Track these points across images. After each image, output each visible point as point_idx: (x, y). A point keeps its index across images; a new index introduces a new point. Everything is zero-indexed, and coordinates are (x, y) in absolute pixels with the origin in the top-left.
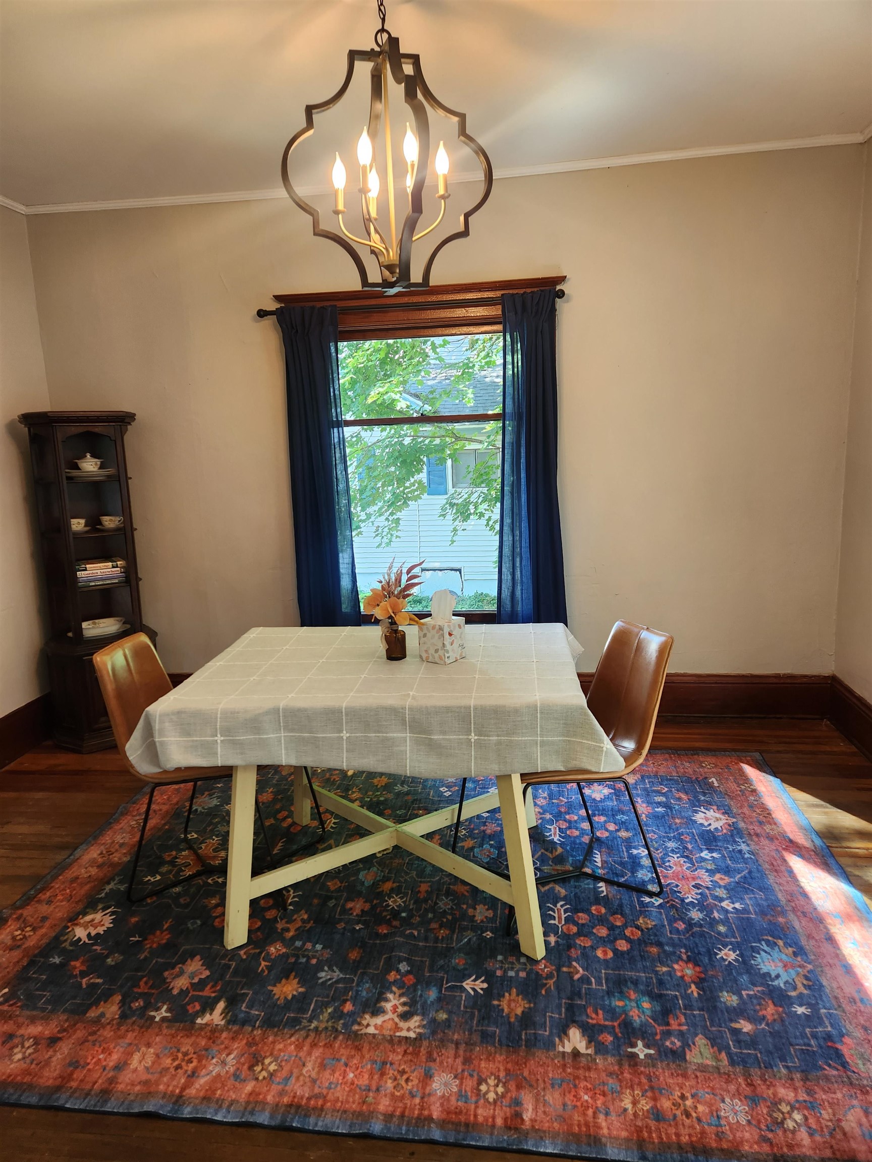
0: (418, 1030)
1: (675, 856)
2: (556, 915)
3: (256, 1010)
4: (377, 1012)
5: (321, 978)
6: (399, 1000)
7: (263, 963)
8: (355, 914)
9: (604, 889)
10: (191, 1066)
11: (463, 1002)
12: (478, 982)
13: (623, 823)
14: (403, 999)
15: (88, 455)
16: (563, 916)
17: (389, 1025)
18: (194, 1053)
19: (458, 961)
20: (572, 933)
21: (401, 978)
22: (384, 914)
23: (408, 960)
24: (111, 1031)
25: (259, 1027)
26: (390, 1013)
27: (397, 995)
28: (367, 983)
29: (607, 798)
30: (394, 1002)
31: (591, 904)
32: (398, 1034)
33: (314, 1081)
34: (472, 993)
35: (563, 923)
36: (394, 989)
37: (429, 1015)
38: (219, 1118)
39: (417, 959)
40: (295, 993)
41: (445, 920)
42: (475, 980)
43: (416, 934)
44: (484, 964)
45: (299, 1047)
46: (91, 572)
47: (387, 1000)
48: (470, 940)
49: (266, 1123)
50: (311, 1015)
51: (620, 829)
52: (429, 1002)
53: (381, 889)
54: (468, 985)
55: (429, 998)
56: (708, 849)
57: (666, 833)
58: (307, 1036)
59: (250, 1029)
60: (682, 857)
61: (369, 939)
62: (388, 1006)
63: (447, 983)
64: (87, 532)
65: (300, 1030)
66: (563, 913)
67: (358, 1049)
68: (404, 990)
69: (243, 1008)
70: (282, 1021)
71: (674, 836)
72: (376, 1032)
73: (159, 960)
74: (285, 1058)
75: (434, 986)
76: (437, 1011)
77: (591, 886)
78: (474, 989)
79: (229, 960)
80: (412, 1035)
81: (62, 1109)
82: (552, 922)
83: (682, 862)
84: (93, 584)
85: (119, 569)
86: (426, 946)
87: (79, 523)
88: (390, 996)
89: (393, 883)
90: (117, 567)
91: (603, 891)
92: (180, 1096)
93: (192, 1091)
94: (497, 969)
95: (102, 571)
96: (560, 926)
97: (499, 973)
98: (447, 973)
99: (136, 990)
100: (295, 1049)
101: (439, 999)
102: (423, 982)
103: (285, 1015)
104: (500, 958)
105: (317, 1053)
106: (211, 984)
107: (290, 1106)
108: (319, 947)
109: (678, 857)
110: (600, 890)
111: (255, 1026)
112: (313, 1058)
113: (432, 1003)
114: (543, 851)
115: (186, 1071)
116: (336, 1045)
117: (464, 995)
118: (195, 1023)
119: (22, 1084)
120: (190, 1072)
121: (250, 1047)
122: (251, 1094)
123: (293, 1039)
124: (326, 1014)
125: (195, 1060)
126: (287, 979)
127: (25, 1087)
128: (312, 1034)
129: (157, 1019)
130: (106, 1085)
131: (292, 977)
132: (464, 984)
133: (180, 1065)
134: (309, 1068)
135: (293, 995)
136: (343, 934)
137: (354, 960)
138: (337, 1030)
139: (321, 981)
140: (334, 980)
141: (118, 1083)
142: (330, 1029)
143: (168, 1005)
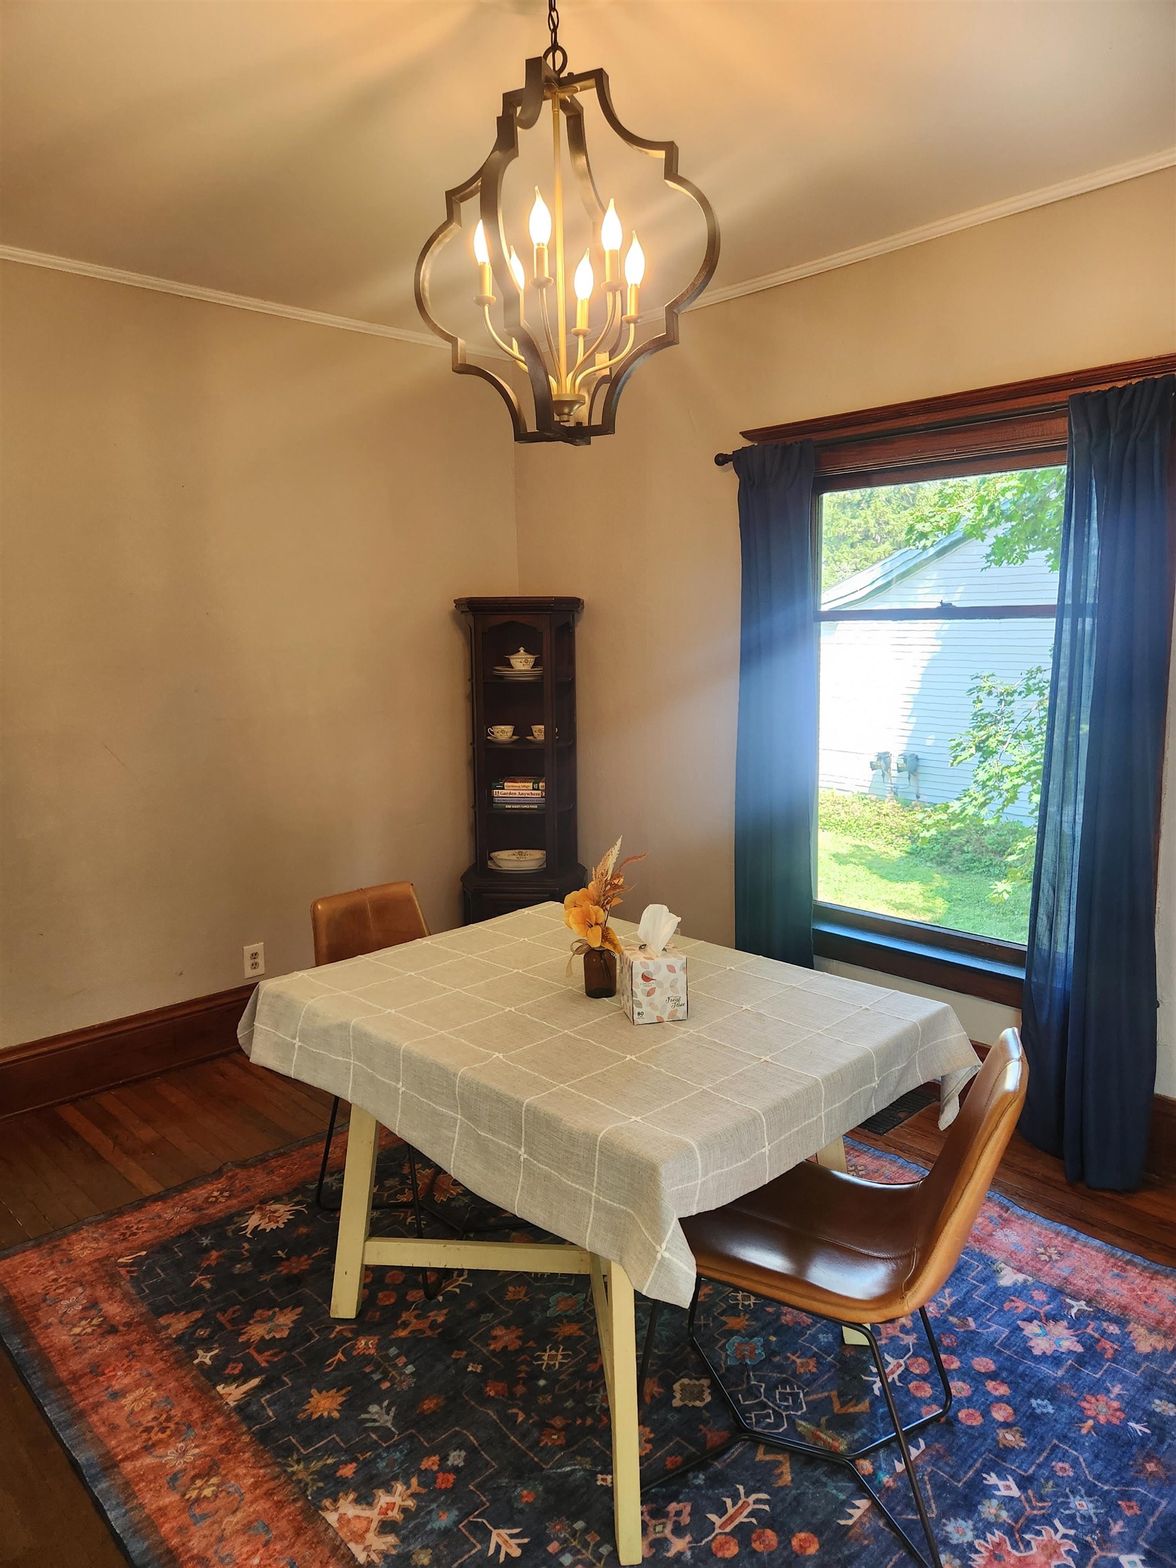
0: (374, 1557)
1: (1062, 1530)
2: (731, 1511)
3: (273, 1411)
4: (365, 1499)
5: (369, 1413)
6: (403, 1501)
7: (340, 1355)
8: (492, 1347)
9: (857, 1513)
10: (160, 1436)
11: (466, 1557)
12: (514, 1542)
13: (1034, 1417)
14: (410, 1503)
15: (522, 650)
16: (741, 1519)
17: (358, 1526)
18: (177, 1423)
19: (526, 1495)
20: (720, 1555)
21: (437, 1472)
22: (523, 1367)
23: (472, 1452)
24: (153, 1350)
25: (253, 1433)
26: (377, 1510)
27: (409, 1492)
28: (401, 1452)
29: (1056, 1359)
30: (396, 1499)
31: (807, 1526)
32: (351, 1545)
33: (221, 1539)
34: (491, 1551)
35: (728, 1529)
36: (414, 1481)
37: (409, 1545)
38: (111, 1515)
39: (486, 1456)
40: (325, 1414)
41: (579, 1422)
42: (512, 1536)
43: (520, 1419)
44: (551, 1520)
45: (255, 1486)
46: (509, 791)
47: (389, 1490)
48: (573, 1471)
49: (133, 1555)
50: (308, 1453)
51: (1014, 1425)
52: (429, 1527)
53: (556, 1330)
54: (499, 1536)
55: (434, 1522)
56: (1148, 1553)
57: (1098, 1477)
58: (277, 1477)
59: (245, 1429)
60: (1075, 1539)
61: (466, 1394)
62: (383, 1499)
63: (478, 1516)
64: (514, 742)
65: (279, 1464)
66: (745, 1513)
67: (299, 1532)
68: (424, 1491)
69: (263, 1400)
70: (278, 1441)
71: (1108, 1492)
72: (335, 1525)
73: (271, 1291)
74: (230, 1490)
75: (458, 1509)
76: (424, 1547)
77: (842, 1497)
78: (498, 1547)
79: (317, 1332)
80: (362, 1558)
81: (40, 1408)
82: (713, 1517)
83: (1063, 1550)
84: (510, 806)
85: (540, 792)
86: (516, 1444)
87: (503, 731)
88: (399, 1487)
89: (580, 1329)
90: (538, 789)
91: (851, 1516)
92: (116, 1465)
93: (128, 1466)
94: (557, 1539)
95: (521, 792)
96: (717, 1531)
97: (553, 1547)
98: (493, 1501)
99: (218, 1315)
100: (251, 1485)
101: (446, 1532)
102: (454, 1496)
103: (288, 1436)
104: (579, 1525)
105: (261, 1506)
106: (275, 1350)
107: (169, 1551)
108: (410, 1369)
109: (1065, 1536)
110: (850, 1511)
111: (250, 1429)
112: (252, 1510)
113: (432, 1531)
114: (834, 1393)
115: (150, 1438)
116: (286, 1511)
117: (479, 1547)
118: (215, 1388)
119: (48, 1361)
120: (150, 1443)
121: (221, 1452)
122: (160, 1509)
123: (262, 1471)
124: (321, 1464)
125: (168, 1432)
126: (337, 1392)
127: (46, 1366)
128: (282, 1479)
129: (196, 1361)
130: (89, 1408)
131: (343, 1392)
132: (495, 1532)
133: (153, 1427)
134: (234, 1519)
135: (322, 1416)
136: (448, 1367)
137: (424, 1411)
138: (305, 1492)
139: (363, 1416)
140: (377, 1424)
141: (97, 1412)
142: (302, 1485)
143: (220, 1351)
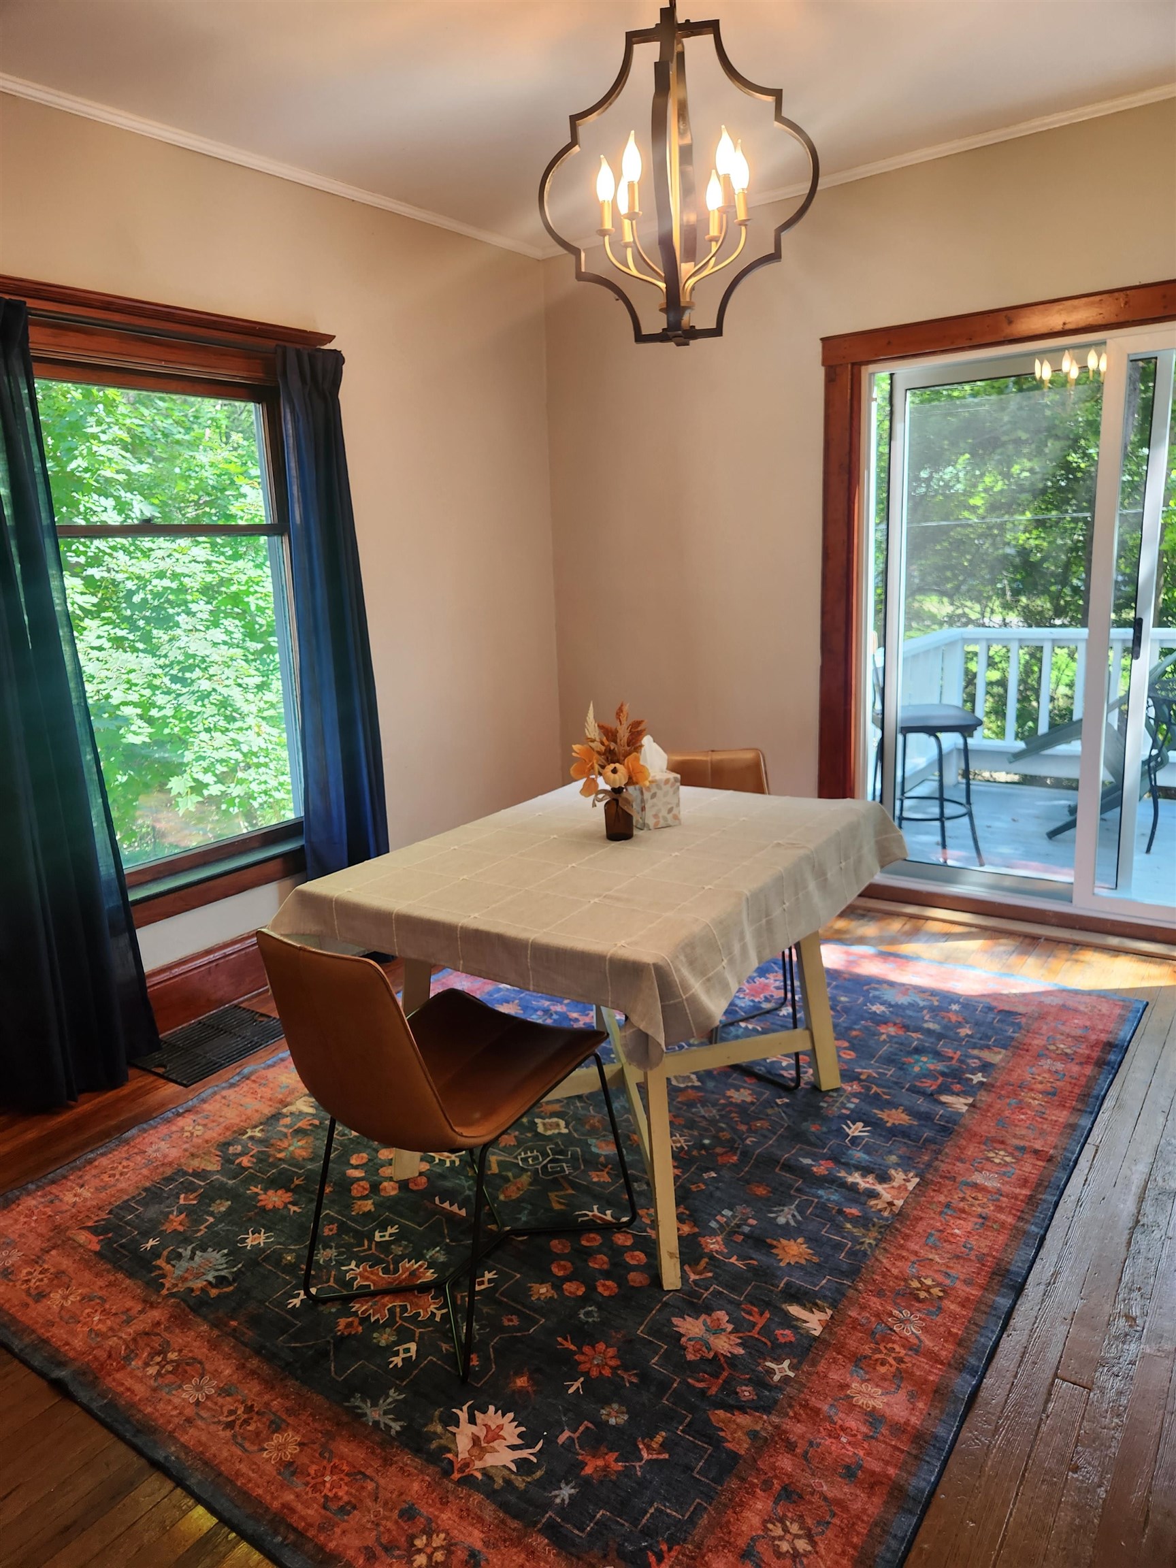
0: (911, 1175)
4: (871, 1194)
5: (787, 1222)
6: (858, 1177)
7: (732, 1261)
10: (897, 1349)
11: (878, 1142)
12: (853, 1127)
14: (857, 1173)
17: (894, 1191)
18: (877, 1344)
19: (814, 1128)
21: (824, 1167)
25: (852, 1284)
26: (875, 1186)
27: (849, 1176)
28: (817, 1190)
30: (859, 1180)
32: (910, 1190)
36: (839, 1175)
37: (890, 1166)
40: (804, 1246)
41: (737, 1119)
42: (850, 1128)
44: (827, 1116)
45: (900, 1258)
47: (854, 1186)
50: (850, 1241)
52: (869, 1161)
54: (854, 1133)
55: (863, 1160)
58: (884, 1249)
59: (852, 1291)
62: (864, 1186)
65: (872, 1253)
67: (920, 1219)
68: (843, 1170)
70: (851, 1264)
72: (902, 1201)
75: (847, 1151)
76: (885, 1159)
78: (863, 1132)
79: (706, 1290)
80: (917, 1180)
88: (848, 1181)
93: (944, 1354)
94: (839, 1111)
97: (846, 1112)
99: (711, 1393)
100: (902, 1261)
101: (868, 1153)
103: (840, 1260)
104: (823, 1105)
105: (914, 1246)
106: (745, 1313)
108: (727, 1212)
111: (849, 1287)
112: (921, 1251)
113: (872, 1159)
115: (907, 1354)
116: (908, 1231)
117: (866, 1139)
118: (818, 1338)
119: (870, 1534)
120: (910, 1353)
121: (884, 1295)
122: (963, 1306)
123: (884, 1261)
124: (855, 1230)
125: (890, 1345)
126: (775, 1247)
127: (878, 1530)
128: (884, 1245)
129: (792, 1374)
130: (904, 1438)
131: (775, 1243)
132: (851, 1135)
133: (895, 1359)
134: (937, 1258)
135: (808, 1248)
136: (717, 1188)
137: (769, 1192)
138: (888, 1226)
139: (792, 1223)
140: (796, 1213)
141: (907, 1423)
142: (883, 1230)
143: (765, 1360)
